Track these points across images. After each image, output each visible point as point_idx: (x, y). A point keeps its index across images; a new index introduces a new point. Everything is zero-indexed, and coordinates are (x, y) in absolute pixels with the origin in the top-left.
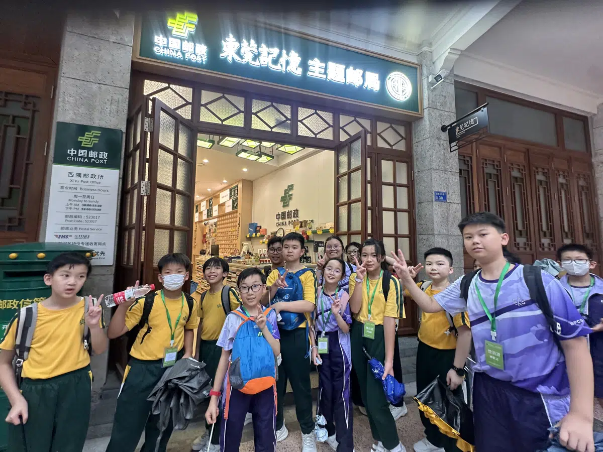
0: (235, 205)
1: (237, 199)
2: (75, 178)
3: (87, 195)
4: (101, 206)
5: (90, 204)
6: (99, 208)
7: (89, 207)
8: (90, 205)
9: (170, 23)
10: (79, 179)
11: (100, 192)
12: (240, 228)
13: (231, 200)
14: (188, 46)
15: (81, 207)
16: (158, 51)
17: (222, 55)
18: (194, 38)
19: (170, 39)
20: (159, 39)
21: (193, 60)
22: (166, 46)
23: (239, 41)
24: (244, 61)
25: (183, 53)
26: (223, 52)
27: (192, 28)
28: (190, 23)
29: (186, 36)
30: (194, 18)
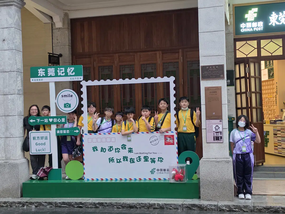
0: (271, 75)
1: (272, 69)
4: (230, 101)
9: (246, 16)
11: (229, 96)
12: (278, 96)
13: (267, 70)
14: (255, 24)
16: (242, 31)
17: (270, 24)
18: (257, 20)
19: (247, 23)
20: (242, 25)
21: (257, 30)
22: (245, 27)
23: (278, 14)
24: (281, 23)
25: (253, 28)
26: (270, 22)
27: (256, 15)
28: (255, 13)
29: (253, 20)
30: (256, 10)
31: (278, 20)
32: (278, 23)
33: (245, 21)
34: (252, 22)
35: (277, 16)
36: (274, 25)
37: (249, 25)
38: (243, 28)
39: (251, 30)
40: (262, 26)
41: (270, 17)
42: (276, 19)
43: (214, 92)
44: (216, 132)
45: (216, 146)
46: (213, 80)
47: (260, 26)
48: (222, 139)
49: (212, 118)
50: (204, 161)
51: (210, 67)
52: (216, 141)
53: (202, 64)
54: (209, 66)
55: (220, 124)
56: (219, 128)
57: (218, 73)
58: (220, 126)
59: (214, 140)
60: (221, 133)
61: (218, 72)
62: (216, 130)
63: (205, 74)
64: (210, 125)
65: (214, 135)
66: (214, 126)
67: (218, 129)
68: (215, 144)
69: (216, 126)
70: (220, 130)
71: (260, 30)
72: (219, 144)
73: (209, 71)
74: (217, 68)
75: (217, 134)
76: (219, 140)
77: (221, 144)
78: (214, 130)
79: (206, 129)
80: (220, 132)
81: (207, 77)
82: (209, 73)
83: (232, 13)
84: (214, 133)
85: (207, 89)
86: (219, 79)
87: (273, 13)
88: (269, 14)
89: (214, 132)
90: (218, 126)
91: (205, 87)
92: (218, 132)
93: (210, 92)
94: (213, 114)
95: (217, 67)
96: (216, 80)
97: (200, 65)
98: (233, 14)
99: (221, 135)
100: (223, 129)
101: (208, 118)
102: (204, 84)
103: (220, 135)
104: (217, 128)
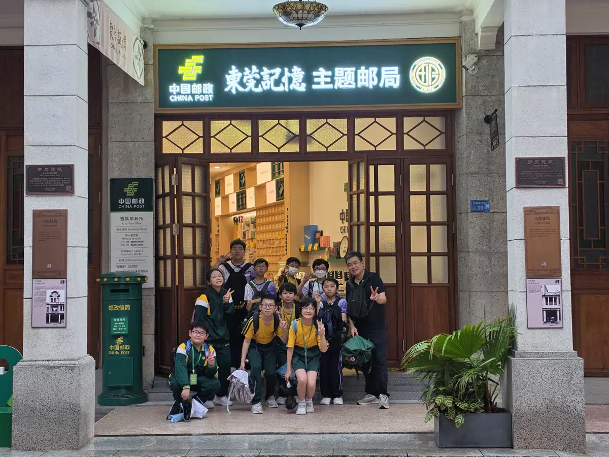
0: (281, 192)
1: (282, 181)
2: (125, 221)
3: (133, 234)
4: (143, 242)
5: (136, 240)
6: (142, 243)
7: (135, 243)
8: (136, 242)
9: (181, 70)
10: (127, 222)
11: (142, 231)
13: (274, 182)
14: (197, 88)
15: (130, 243)
16: (173, 99)
17: (227, 89)
18: (201, 79)
19: (182, 85)
20: (173, 88)
21: (202, 100)
22: (179, 93)
23: (242, 70)
24: (247, 90)
25: (193, 95)
26: (227, 86)
27: (199, 70)
28: (197, 65)
29: (194, 79)
30: (200, 59)
31: (242, 83)
32: (241, 89)
33: (178, 80)
34: (191, 82)
35: (240, 75)
36: (234, 92)
37: (185, 88)
38: (175, 93)
39: (190, 99)
40: (212, 93)
41: (227, 76)
42: (238, 80)
43: (51, 221)
44: (53, 306)
45: (50, 335)
46: (51, 195)
47: (206, 91)
48: (64, 320)
49: (46, 274)
50: (23, 367)
51: (46, 169)
52: (52, 325)
53: (28, 161)
54: (43, 167)
55: (61, 288)
56: (59, 296)
57: (61, 182)
58: (62, 293)
59: (47, 321)
60: (62, 306)
61: (61, 180)
62: (52, 301)
63: (34, 183)
64: (41, 290)
65: (48, 311)
66: (49, 292)
67: (56, 298)
68: (50, 330)
69: (52, 293)
70: (62, 300)
71: (207, 99)
72: (57, 330)
73: (42, 177)
74: (58, 172)
75: (54, 309)
76: (58, 322)
77: (62, 330)
78: (48, 300)
79: (32, 298)
80: (60, 304)
81: (37, 190)
82: (42, 181)
83: (151, 62)
84: (48, 308)
85: (37, 214)
86: (62, 195)
87: (233, 67)
88: (225, 70)
89: (48, 304)
90: (58, 293)
91: (34, 211)
92: (56, 306)
93: (44, 221)
94: (48, 267)
95: (59, 169)
96: (58, 195)
97: (26, 164)
98: (154, 64)
99: (62, 312)
100: (67, 298)
101: (37, 274)
102: (32, 204)
103: (60, 312)
104: (55, 296)
